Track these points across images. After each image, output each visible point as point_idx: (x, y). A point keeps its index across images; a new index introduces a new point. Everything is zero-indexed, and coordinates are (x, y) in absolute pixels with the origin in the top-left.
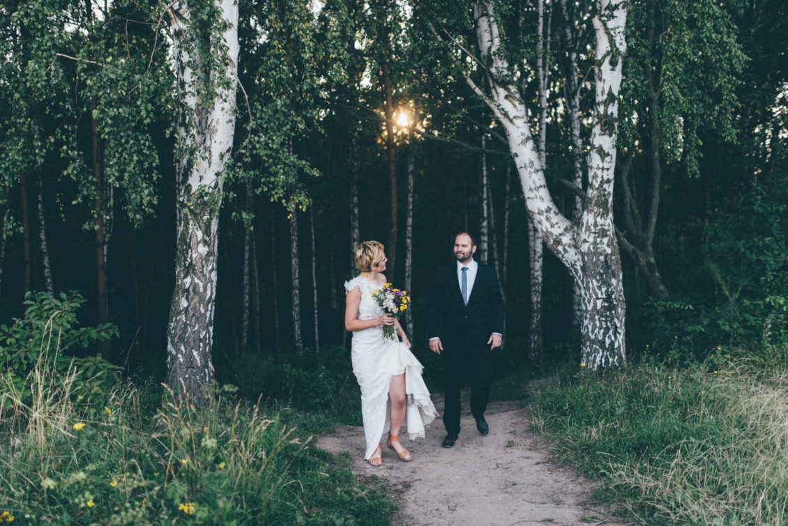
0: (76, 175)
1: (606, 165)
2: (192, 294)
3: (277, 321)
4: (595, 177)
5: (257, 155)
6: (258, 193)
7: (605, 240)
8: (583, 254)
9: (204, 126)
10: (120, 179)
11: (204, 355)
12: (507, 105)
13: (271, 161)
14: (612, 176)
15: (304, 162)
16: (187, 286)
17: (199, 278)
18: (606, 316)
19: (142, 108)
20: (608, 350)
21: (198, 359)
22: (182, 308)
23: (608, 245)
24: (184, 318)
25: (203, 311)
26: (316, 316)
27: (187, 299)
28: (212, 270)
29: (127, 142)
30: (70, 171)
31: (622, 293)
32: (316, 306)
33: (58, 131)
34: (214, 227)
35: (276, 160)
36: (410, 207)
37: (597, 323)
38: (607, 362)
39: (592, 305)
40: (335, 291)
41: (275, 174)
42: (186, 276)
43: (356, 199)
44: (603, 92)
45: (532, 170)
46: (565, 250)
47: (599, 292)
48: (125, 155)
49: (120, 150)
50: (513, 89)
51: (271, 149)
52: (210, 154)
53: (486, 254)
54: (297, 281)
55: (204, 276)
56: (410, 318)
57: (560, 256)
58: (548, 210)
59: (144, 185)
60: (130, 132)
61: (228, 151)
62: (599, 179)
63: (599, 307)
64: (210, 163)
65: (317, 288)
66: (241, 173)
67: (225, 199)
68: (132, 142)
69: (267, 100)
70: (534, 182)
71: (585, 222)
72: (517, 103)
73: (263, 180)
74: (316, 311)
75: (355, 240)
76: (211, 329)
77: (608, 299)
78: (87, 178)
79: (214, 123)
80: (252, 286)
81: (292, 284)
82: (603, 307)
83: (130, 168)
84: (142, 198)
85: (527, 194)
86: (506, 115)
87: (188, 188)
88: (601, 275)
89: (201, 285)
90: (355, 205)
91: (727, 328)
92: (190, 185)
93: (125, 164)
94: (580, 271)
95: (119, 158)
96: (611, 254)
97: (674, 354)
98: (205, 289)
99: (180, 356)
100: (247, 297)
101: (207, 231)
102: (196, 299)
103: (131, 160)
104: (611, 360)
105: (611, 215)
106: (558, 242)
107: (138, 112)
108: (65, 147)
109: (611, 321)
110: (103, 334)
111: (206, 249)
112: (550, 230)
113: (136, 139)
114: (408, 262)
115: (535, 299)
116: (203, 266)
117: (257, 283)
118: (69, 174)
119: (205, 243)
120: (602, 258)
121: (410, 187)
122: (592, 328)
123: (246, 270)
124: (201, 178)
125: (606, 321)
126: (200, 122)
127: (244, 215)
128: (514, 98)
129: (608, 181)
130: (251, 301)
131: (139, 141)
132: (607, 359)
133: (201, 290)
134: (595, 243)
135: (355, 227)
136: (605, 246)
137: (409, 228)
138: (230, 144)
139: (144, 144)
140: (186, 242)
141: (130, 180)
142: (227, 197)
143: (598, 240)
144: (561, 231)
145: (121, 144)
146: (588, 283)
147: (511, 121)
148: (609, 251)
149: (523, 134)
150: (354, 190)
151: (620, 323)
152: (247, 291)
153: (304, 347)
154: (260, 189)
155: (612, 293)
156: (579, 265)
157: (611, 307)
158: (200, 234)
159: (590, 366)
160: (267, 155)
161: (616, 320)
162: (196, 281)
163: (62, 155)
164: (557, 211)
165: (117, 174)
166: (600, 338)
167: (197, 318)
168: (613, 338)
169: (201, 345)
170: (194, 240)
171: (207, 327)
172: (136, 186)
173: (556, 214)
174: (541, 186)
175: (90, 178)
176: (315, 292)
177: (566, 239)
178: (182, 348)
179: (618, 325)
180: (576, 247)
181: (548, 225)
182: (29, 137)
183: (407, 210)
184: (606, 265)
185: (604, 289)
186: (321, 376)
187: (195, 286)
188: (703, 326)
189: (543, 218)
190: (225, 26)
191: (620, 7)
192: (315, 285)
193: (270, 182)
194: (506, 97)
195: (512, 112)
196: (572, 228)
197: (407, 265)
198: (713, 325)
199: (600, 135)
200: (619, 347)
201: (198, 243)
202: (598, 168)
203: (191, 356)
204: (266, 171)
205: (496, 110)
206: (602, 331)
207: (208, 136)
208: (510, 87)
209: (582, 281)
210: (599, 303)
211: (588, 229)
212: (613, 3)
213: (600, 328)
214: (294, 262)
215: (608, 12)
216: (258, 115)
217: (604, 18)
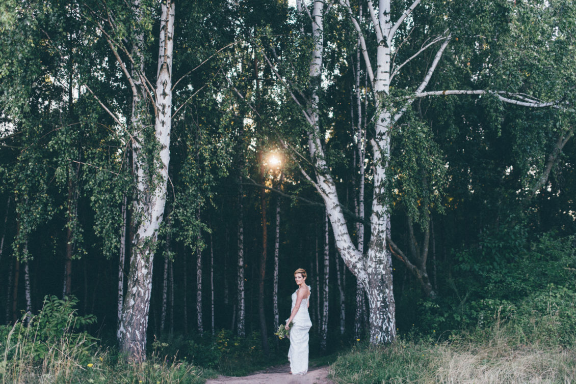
0: (72, 228)
1: (381, 222)
2: (137, 297)
3: (186, 312)
4: (375, 229)
5: (178, 219)
6: (177, 240)
7: (382, 266)
8: (369, 274)
9: (148, 200)
10: (101, 232)
11: (142, 333)
12: (325, 186)
13: (185, 223)
14: (384, 229)
15: (204, 224)
16: (134, 292)
17: (141, 288)
18: (383, 312)
19: (117, 195)
20: (384, 332)
21: (139, 335)
22: (130, 305)
23: (383, 269)
24: (131, 311)
25: (143, 307)
26: (213, 309)
27: (134, 300)
28: (149, 283)
29: (106, 212)
30: (69, 225)
31: (393, 298)
32: (213, 303)
33: (65, 203)
34: (151, 259)
35: (189, 223)
36: (278, 236)
37: (378, 315)
38: (384, 340)
39: (374, 304)
40: (227, 292)
41: (187, 230)
42: (134, 286)
43: (242, 229)
44: (378, 181)
45: (339, 224)
46: (359, 271)
47: (378, 297)
48: (105, 220)
49: (102, 216)
50: (328, 176)
51: (186, 216)
52: (151, 217)
53: (328, 268)
54: (200, 285)
55: (144, 286)
56: (277, 311)
57: (356, 275)
58: (349, 247)
59: (114, 236)
60: (108, 207)
61: (161, 215)
62: (377, 230)
63: (379, 306)
64: (151, 222)
65: (214, 290)
66: (169, 230)
67: (159, 244)
68: (109, 212)
69: (185, 188)
70: (340, 231)
71: (369, 255)
72: (330, 185)
73: (181, 233)
74: (213, 306)
75: (241, 257)
76: (147, 317)
77: (384, 301)
78: (78, 230)
79: (154, 200)
80: (169, 287)
81: (196, 287)
82: (381, 306)
83: (107, 227)
84: (111, 244)
85: (337, 238)
86: (324, 191)
87: (138, 236)
88: (380, 287)
89: (142, 291)
90: (241, 233)
91: (459, 319)
92: (138, 234)
93: (104, 224)
94: (368, 285)
95: (101, 221)
96: (385, 274)
97: (411, 334)
98: (145, 294)
99: (128, 334)
100: (165, 295)
101: (147, 261)
102: (139, 300)
103: (108, 222)
104: (386, 338)
105: (384, 251)
106: (355, 267)
107: (115, 197)
108: (68, 212)
109: (386, 315)
110: (88, 321)
111: (147, 271)
112: (350, 259)
113: (112, 211)
114: (276, 273)
115: (358, 299)
116: (144, 281)
117: (173, 285)
118: (68, 227)
119: (146, 267)
120: (380, 277)
121: (278, 223)
122: (375, 319)
123: (165, 276)
124: (145, 230)
125: (383, 315)
126: (146, 198)
127: (169, 253)
128: (329, 182)
129: (382, 232)
130: (168, 298)
131: (113, 212)
132: (384, 338)
133: (143, 295)
134: (375, 268)
135: (241, 249)
136: (381, 270)
137: (277, 250)
138: (163, 212)
139: (116, 214)
140: (135, 267)
141: (106, 234)
142: (161, 243)
143: (378, 266)
144: (356, 260)
145: (104, 214)
146: (372, 292)
147: (327, 195)
148: (384, 272)
149: (334, 203)
150: (240, 223)
151: (392, 315)
152: (165, 291)
153: (204, 331)
154: (179, 239)
155: (386, 297)
156: (367, 281)
157: (386, 306)
158: (143, 263)
159: (375, 342)
160: (184, 219)
161: (389, 314)
162: (140, 289)
163: (66, 216)
164: (354, 248)
165: (99, 230)
166: (380, 325)
167: (139, 311)
168: (387, 325)
169: (141, 327)
170: (139, 265)
171: (145, 317)
172: (109, 237)
173: (354, 250)
174: (344, 234)
175: (80, 229)
176: (213, 292)
177: (359, 265)
178: (130, 329)
179: (391, 317)
180: (365, 270)
181: (349, 257)
182: (46, 205)
183: (275, 238)
184: (382, 281)
185: (381, 295)
186: (213, 348)
187: (139, 292)
188: (444, 318)
189: (346, 252)
190: (162, 148)
191: (386, 134)
192: (213, 288)
193: (184, 235)
194: (324, 181)
195: (328, 190)
196: (363, 258)
197: (275, 275)
198: (451, 317)
199: (377, 205)
200: (392, 330)
201: (142, 267)
202: (376, 224)
203: (135, 334)
204: (182, 229)
205: (318, 188)
206: (381, 320)
207: (150, 207)
208: (326, 175)
209: (369, 290)
210: (379, 304)
211: (371, 259)
212: (382, 132)
213: (380, 319)
214: (199, 272)
215: (379, 137)
216: (179, 198)
217: (377, 140)
